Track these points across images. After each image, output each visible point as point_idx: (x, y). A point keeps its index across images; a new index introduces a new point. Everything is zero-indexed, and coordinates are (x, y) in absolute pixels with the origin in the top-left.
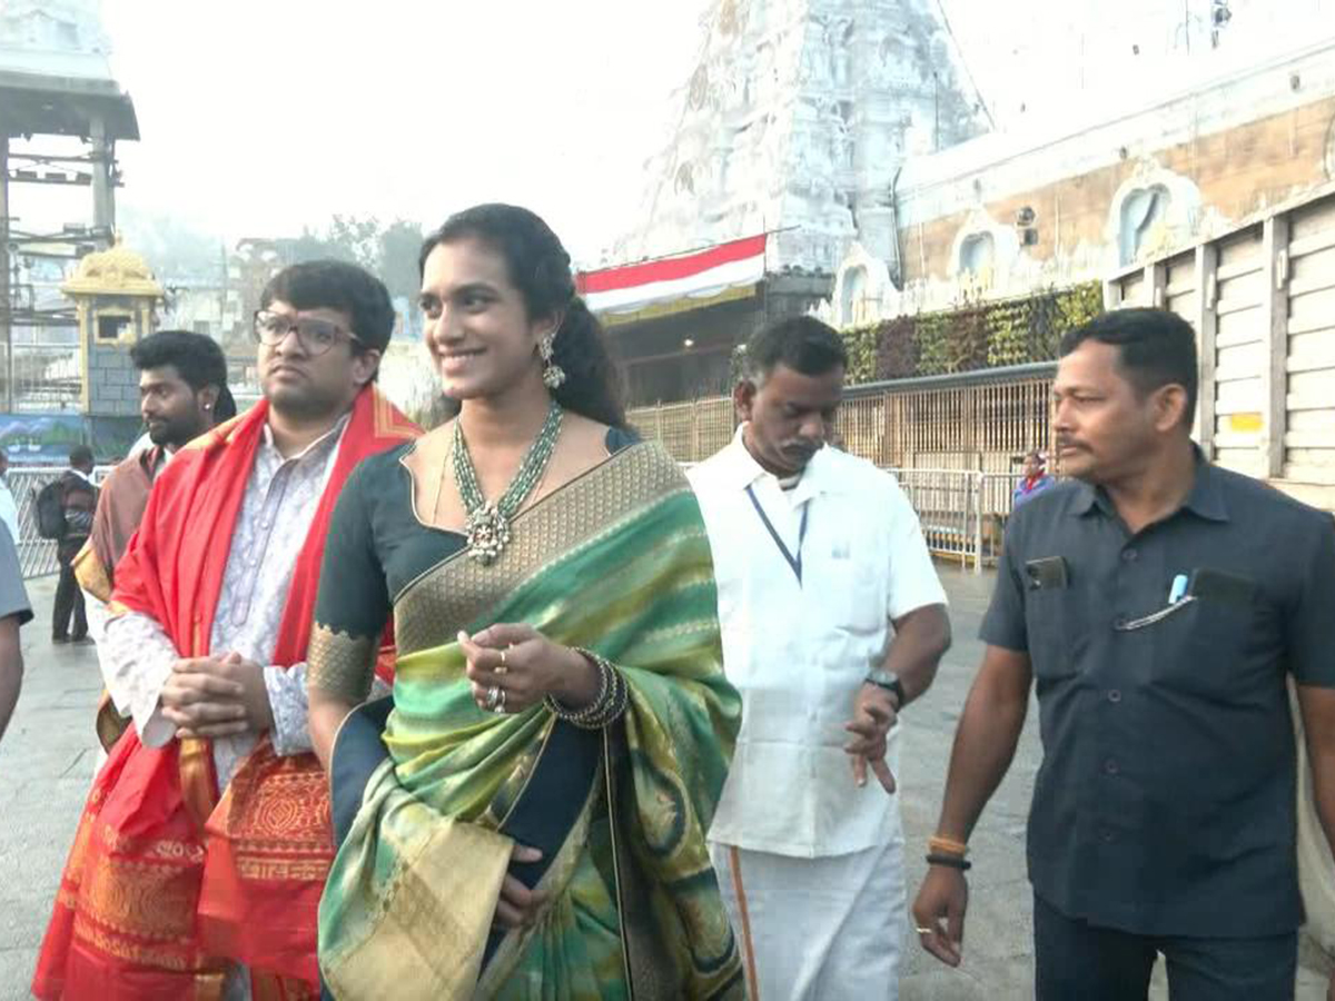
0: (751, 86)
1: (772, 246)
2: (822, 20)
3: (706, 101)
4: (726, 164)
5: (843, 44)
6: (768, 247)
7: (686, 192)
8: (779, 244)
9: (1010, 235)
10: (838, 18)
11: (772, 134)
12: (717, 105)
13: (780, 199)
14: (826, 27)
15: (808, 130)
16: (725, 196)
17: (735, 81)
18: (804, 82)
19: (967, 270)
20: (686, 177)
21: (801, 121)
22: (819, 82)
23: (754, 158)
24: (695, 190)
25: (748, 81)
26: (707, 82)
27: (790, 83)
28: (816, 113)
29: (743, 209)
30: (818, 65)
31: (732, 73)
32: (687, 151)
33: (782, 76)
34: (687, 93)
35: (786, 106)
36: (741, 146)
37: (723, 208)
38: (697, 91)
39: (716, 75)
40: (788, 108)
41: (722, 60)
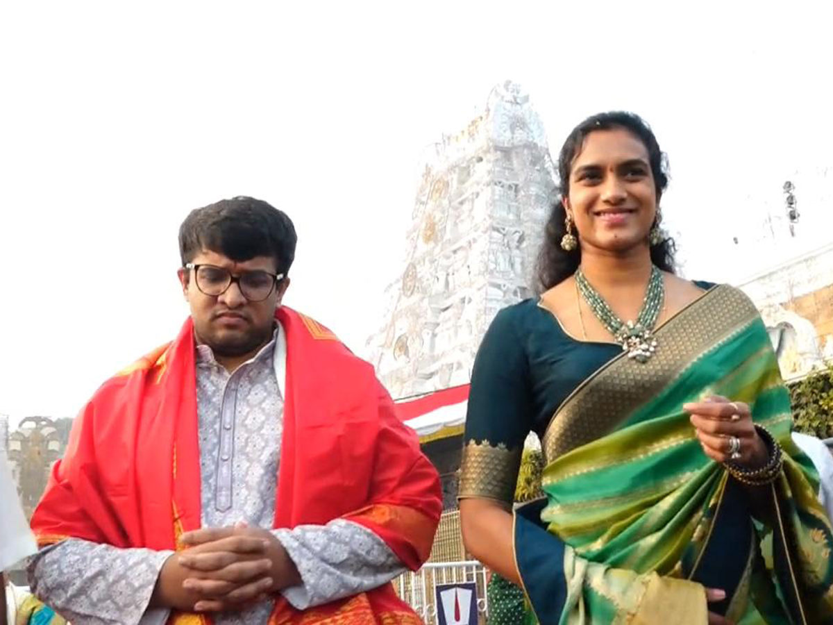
0: (450, 278)
2: (502, 231)
3: (416, 289)
4: (434, 335)
5: (518, 247)
7: (403, 357)
10: (513, 230)
11: (469, 312)
12: (424, 291)
14: (504, 235)
16: (434, 359)
17: (437, 275)
18: (491, 272)
20: (403, 347)
21: (491, 300)
22: (503, 272)
23: (457, 328)
24: (410, 355)
25: (448, 275)
26: (416, 276)
27: (481, 274)
28: (502, 294)
29: (450, 366)
30: (501, 260)
31: (436, 269)
32: (403, 326)
33: (474, 270)
34: (400, 285)
35: (479, 289)
36: (446, 321)
37: (433, 368)
38: (410, 281)
39: (424, 271)
40: (481, 291)
41: (427, 259)
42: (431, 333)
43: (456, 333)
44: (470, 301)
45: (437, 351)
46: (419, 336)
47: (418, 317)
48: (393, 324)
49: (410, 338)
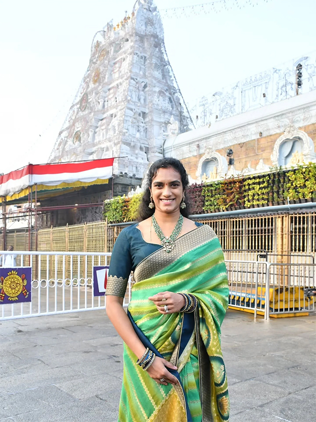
0: (106, 103)
1: (115, 164)
2: (136, 80)
3: (87, 108)
4: (95, 133)
5: (143, 91)
6: (114, 164)
7: (78, 142)
8: (119, 163)
9: (223, 160)
10: (142, 80)
11: (115, 122)
12: (91, 109)
13: (119, 145)
14: (137, 82)
15: (131, 120)
16: (94, 145)
17: (99, 101)
18: (128, 101)
19: (204, 174)
20: (78, 137)
21: (127, 116)
22: (134, 102)
23: (107, 130)
24: (82, 142)
25: (105, 101)
26: (87, 100)
27: (122, 101)
28: (133, 114)
29: (102, 149)
30: (134, 96)
31: (98, 97)
32: (78, 127)
33: (119, 99)
34: (78, 106)
35: (121, 110)
36: (102, 126)
37: (94, 149)
38: (84, 103)
39: (92, 98)
40: (122, 111)
41: (94, 91)
42: (93, 131)
43: (107, 132)
44: (115, 116)
45: (96, 141)
46: (87, 131)
47: (87, 122)
48: (74, 125)
49: (82, 133)
